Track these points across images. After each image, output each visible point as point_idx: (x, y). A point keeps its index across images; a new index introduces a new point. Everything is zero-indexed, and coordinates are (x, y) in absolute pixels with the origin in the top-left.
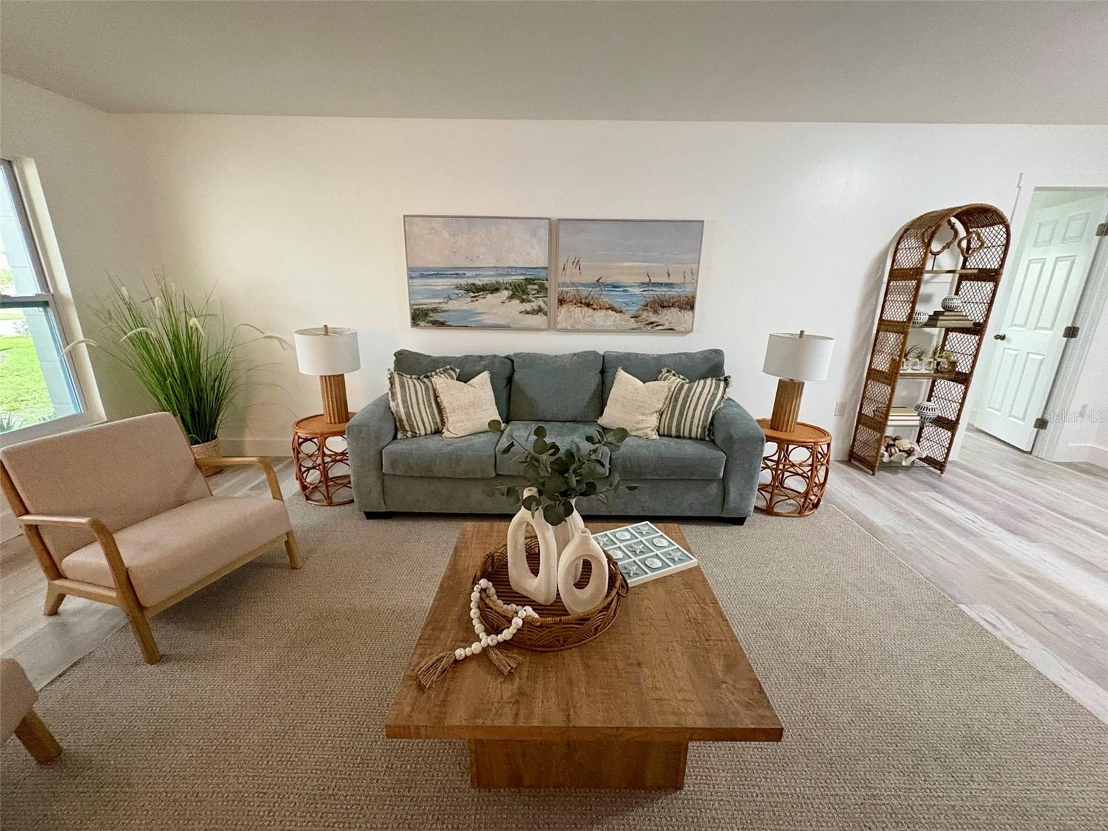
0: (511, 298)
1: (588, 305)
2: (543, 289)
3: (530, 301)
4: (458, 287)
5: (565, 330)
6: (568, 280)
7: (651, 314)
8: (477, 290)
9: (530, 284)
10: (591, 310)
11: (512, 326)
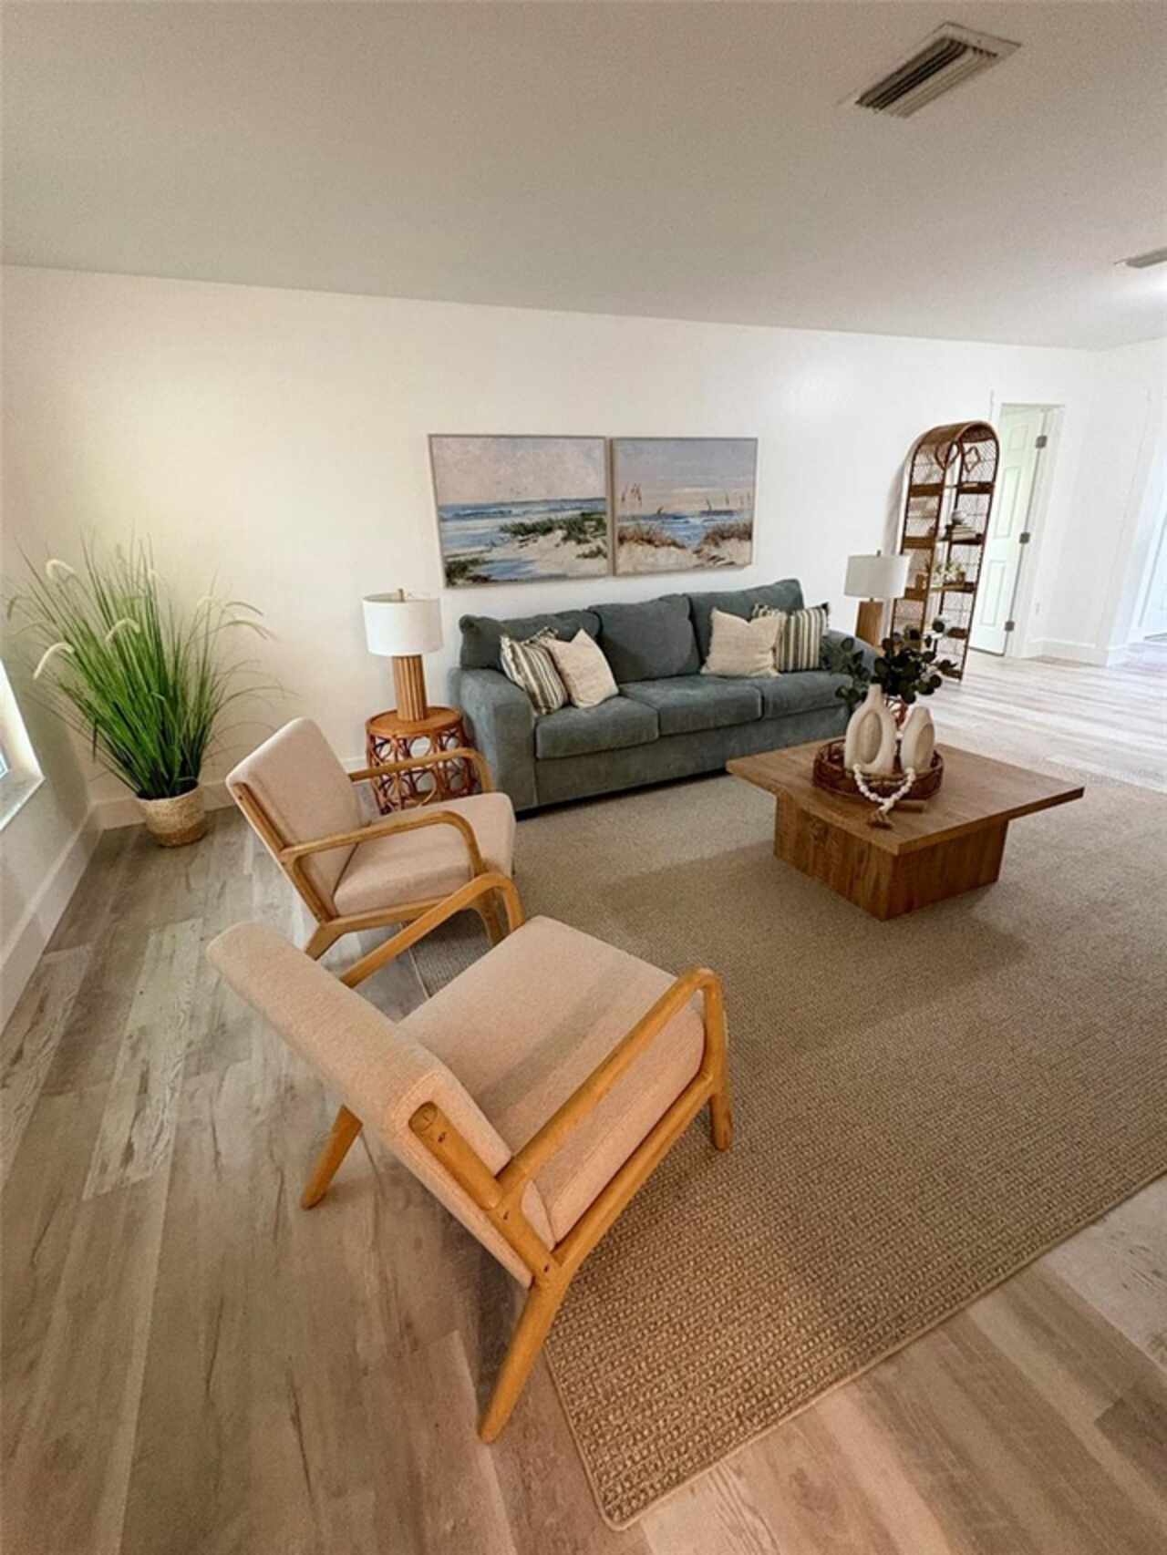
0: (565, 539)
1: (650, 542)
2: (601, 524)
3: (587, 541)
4: (504, 529)
5: (626, 575)
6: (628, 513)
7: (713, 547)
8: (526, 532)
9: (587, 520)
10: (653, 549)
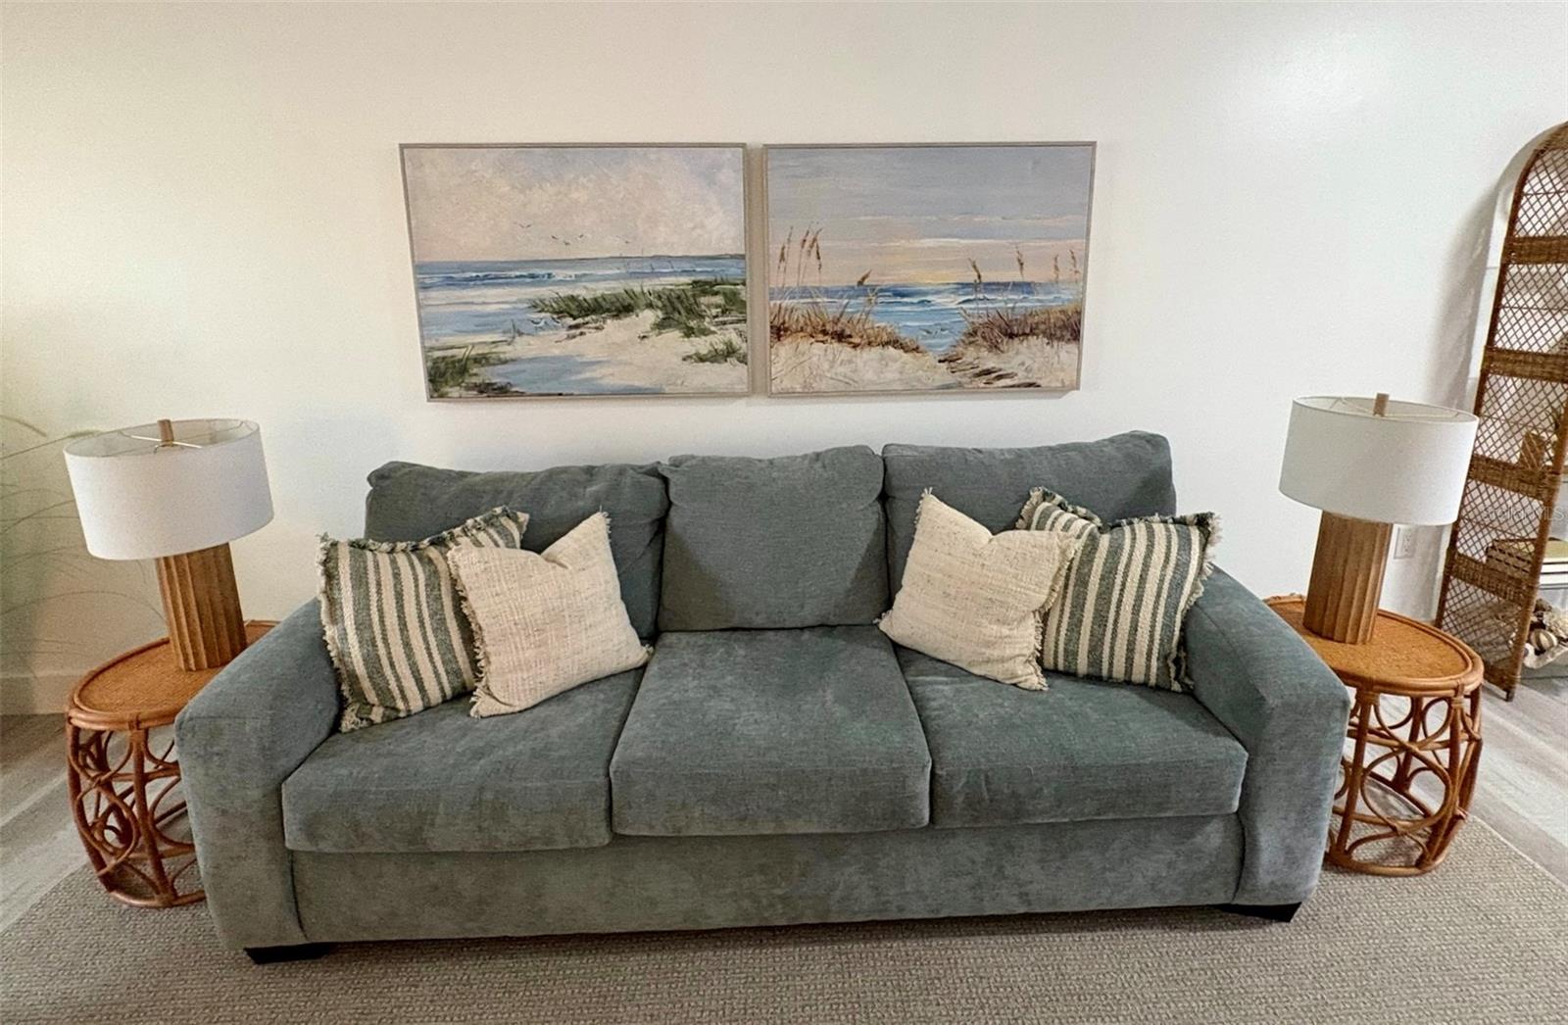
0: (661, 326)
1: (840, 337)
2: (734, 304)
3: (705, 332)
4: (537, 306)
5: (788, 394)
6: (792, 282)
7: (984, 353)
8: (581, 312)
9: (704, 293)
10: (848, 349)
11: (667, 390)
